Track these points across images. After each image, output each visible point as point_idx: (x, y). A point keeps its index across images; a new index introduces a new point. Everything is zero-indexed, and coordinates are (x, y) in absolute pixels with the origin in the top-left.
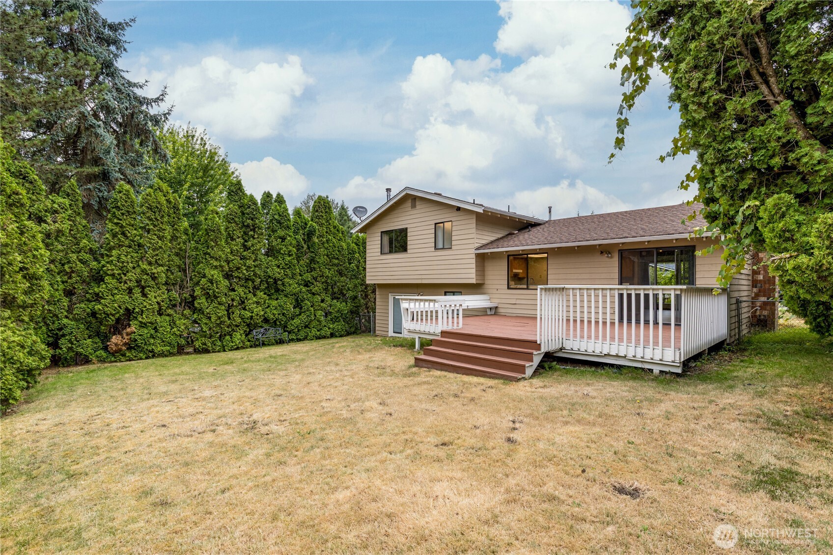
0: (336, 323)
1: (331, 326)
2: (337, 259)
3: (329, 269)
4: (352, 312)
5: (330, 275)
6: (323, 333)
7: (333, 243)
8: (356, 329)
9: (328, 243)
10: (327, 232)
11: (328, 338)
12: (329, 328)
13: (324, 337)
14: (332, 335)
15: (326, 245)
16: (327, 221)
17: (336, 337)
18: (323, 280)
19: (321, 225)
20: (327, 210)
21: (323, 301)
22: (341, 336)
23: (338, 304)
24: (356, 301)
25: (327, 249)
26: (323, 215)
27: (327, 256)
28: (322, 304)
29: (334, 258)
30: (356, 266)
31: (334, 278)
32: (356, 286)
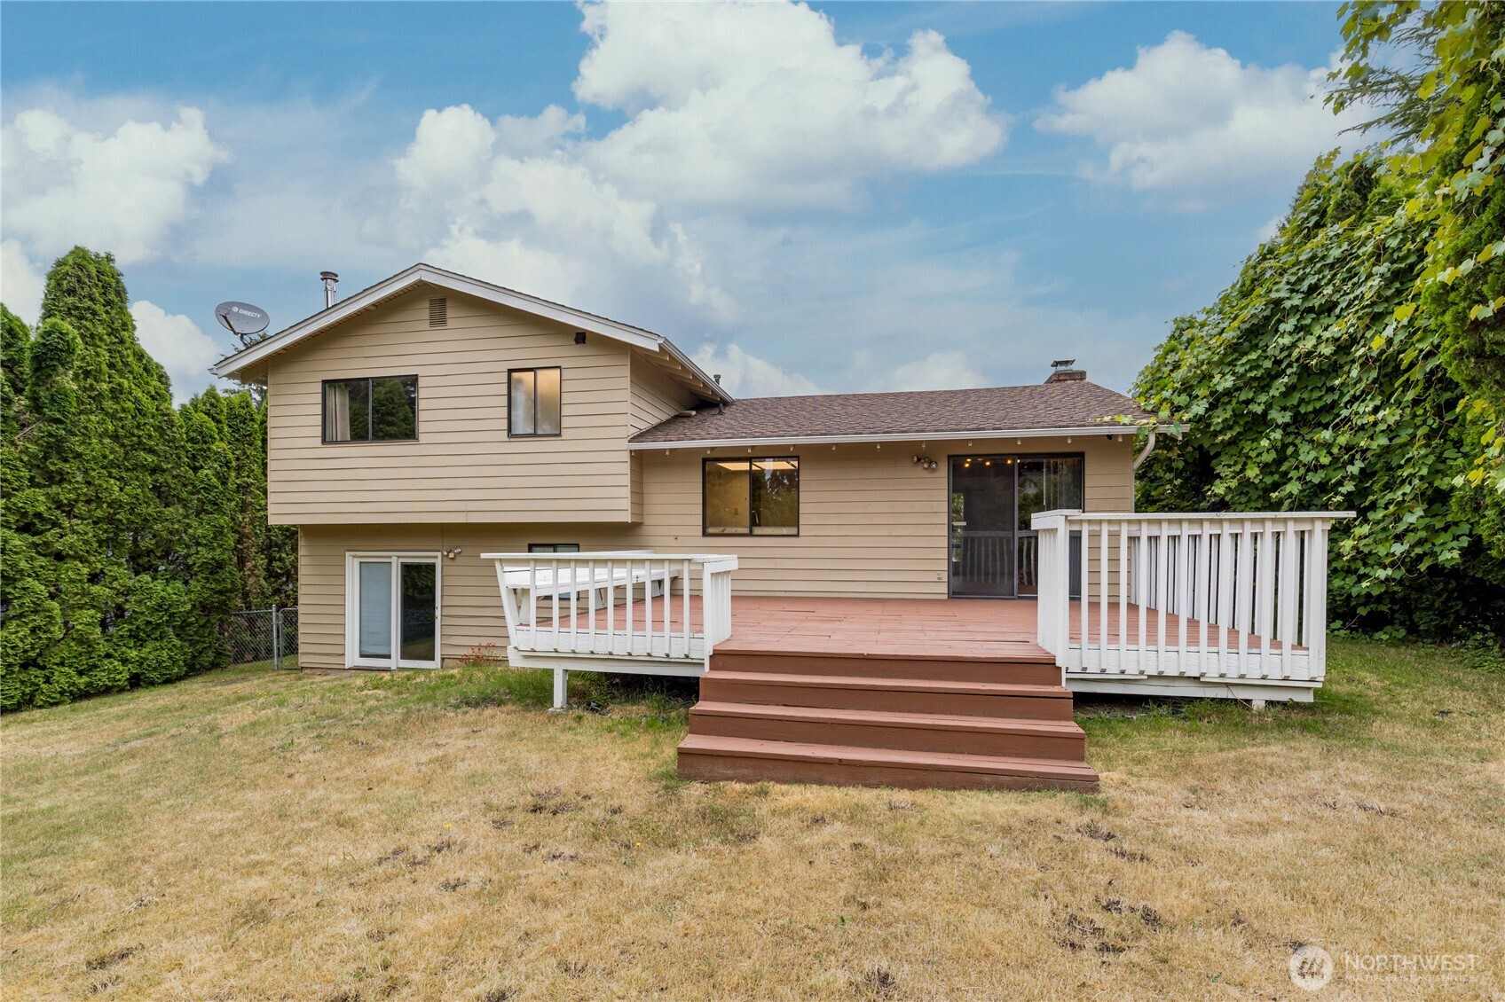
0: (150, 645)
1: (133, 654)
2: (151, 451)
3: (121, 479)
4: (204, 608)
5: (125, 498)
6: (101, 678)
7: (137, 401)
8: (218, 654)
9: (115, 398)
10: (111, 366)
11: (121, 690)
12: (125, 661)
13: (107, 691)
14: (136, 682)
15: (109, 405)
16: (113, 332)
17: (152, 683)
18: (99, 513)
19: (91, 339)
20: (112, 296)
21: (94, 578)
22: (168, 681)
23: (158, 586)
24: (224, 574)
25: (113, 416)
26: (97, 307)
27: (115, 437)
28: (95, 589)
29: (140, 445)
30: (217, 474)
31: (143, 509)
32: (219, 532)
